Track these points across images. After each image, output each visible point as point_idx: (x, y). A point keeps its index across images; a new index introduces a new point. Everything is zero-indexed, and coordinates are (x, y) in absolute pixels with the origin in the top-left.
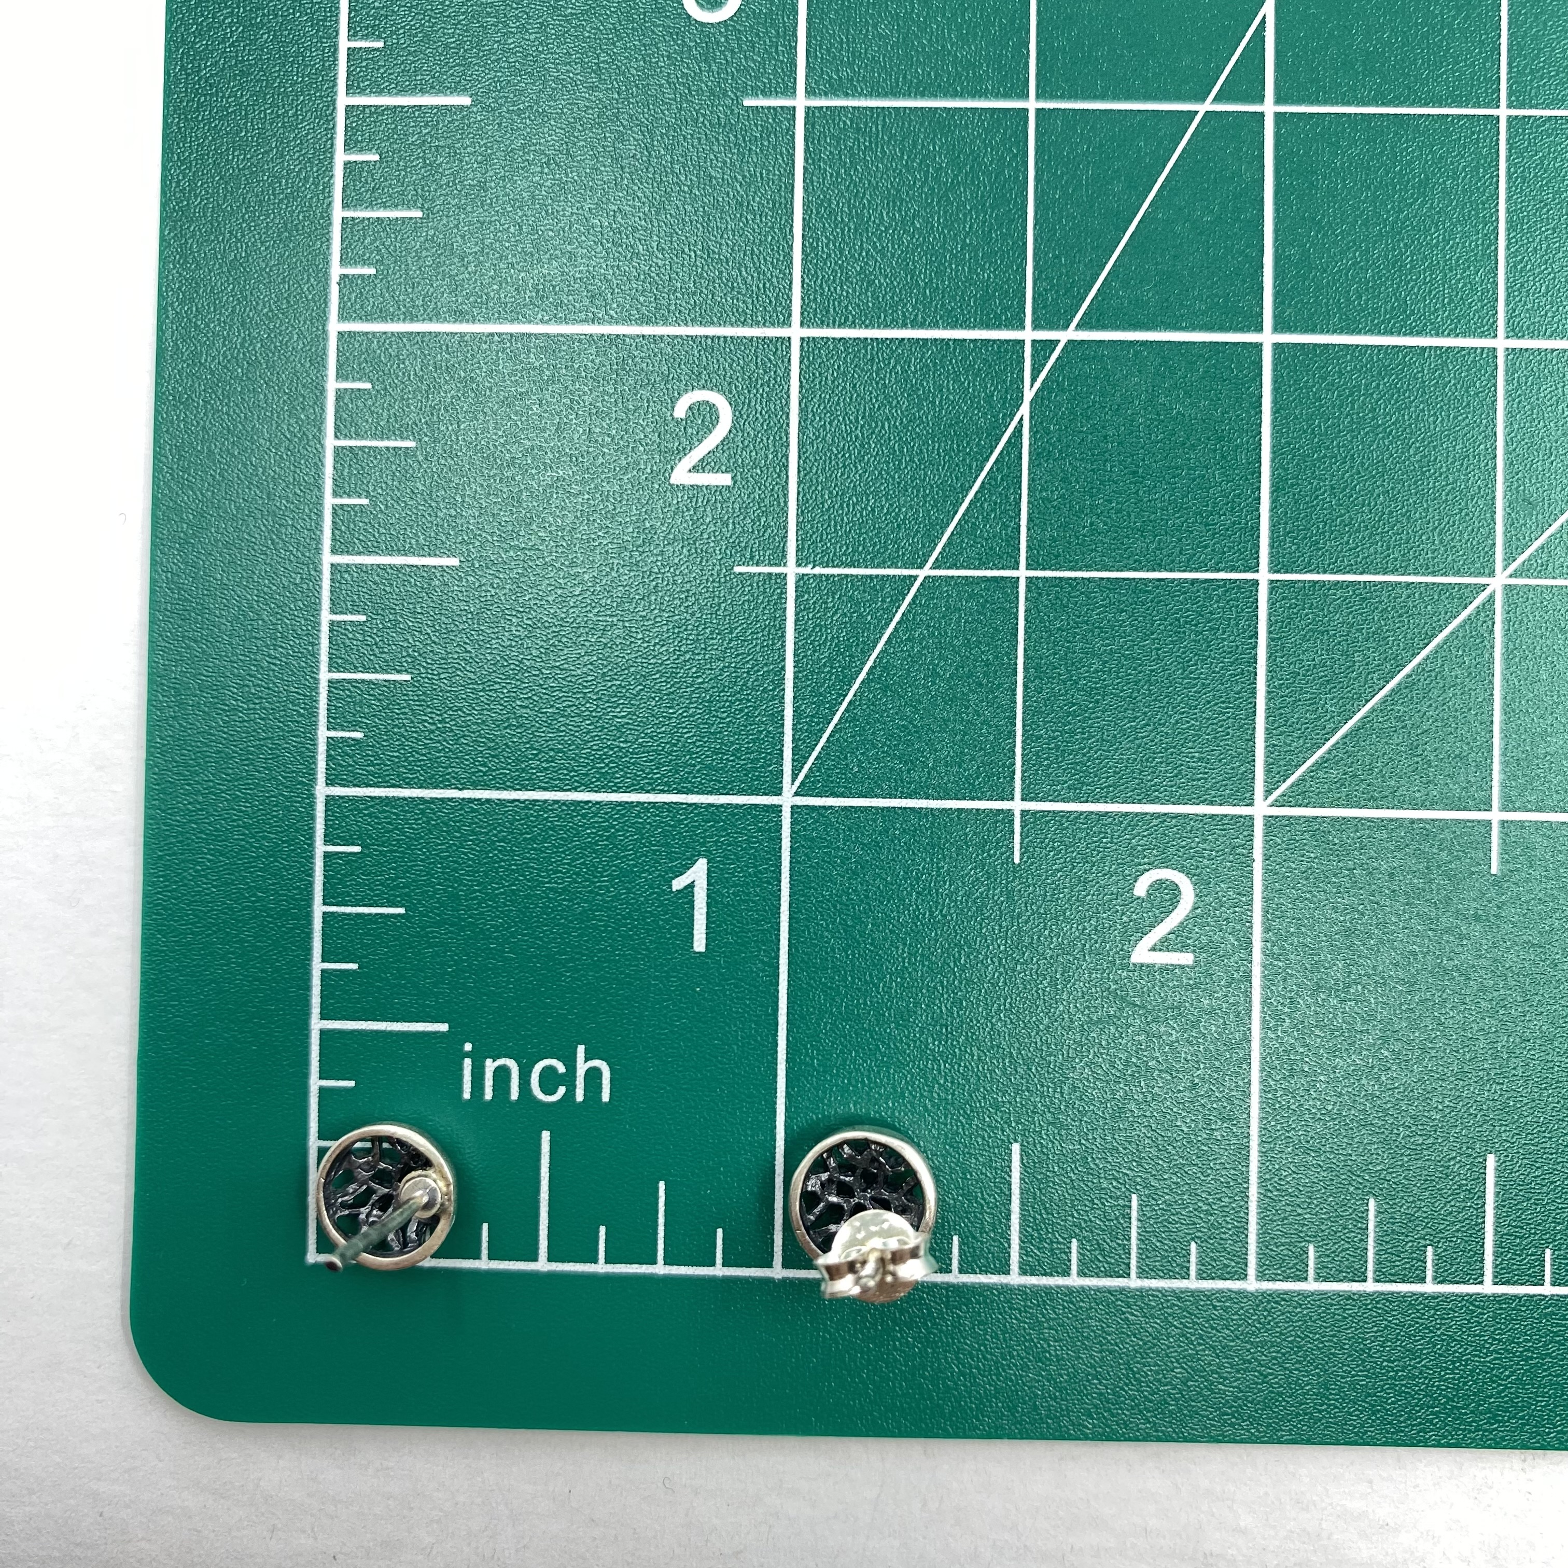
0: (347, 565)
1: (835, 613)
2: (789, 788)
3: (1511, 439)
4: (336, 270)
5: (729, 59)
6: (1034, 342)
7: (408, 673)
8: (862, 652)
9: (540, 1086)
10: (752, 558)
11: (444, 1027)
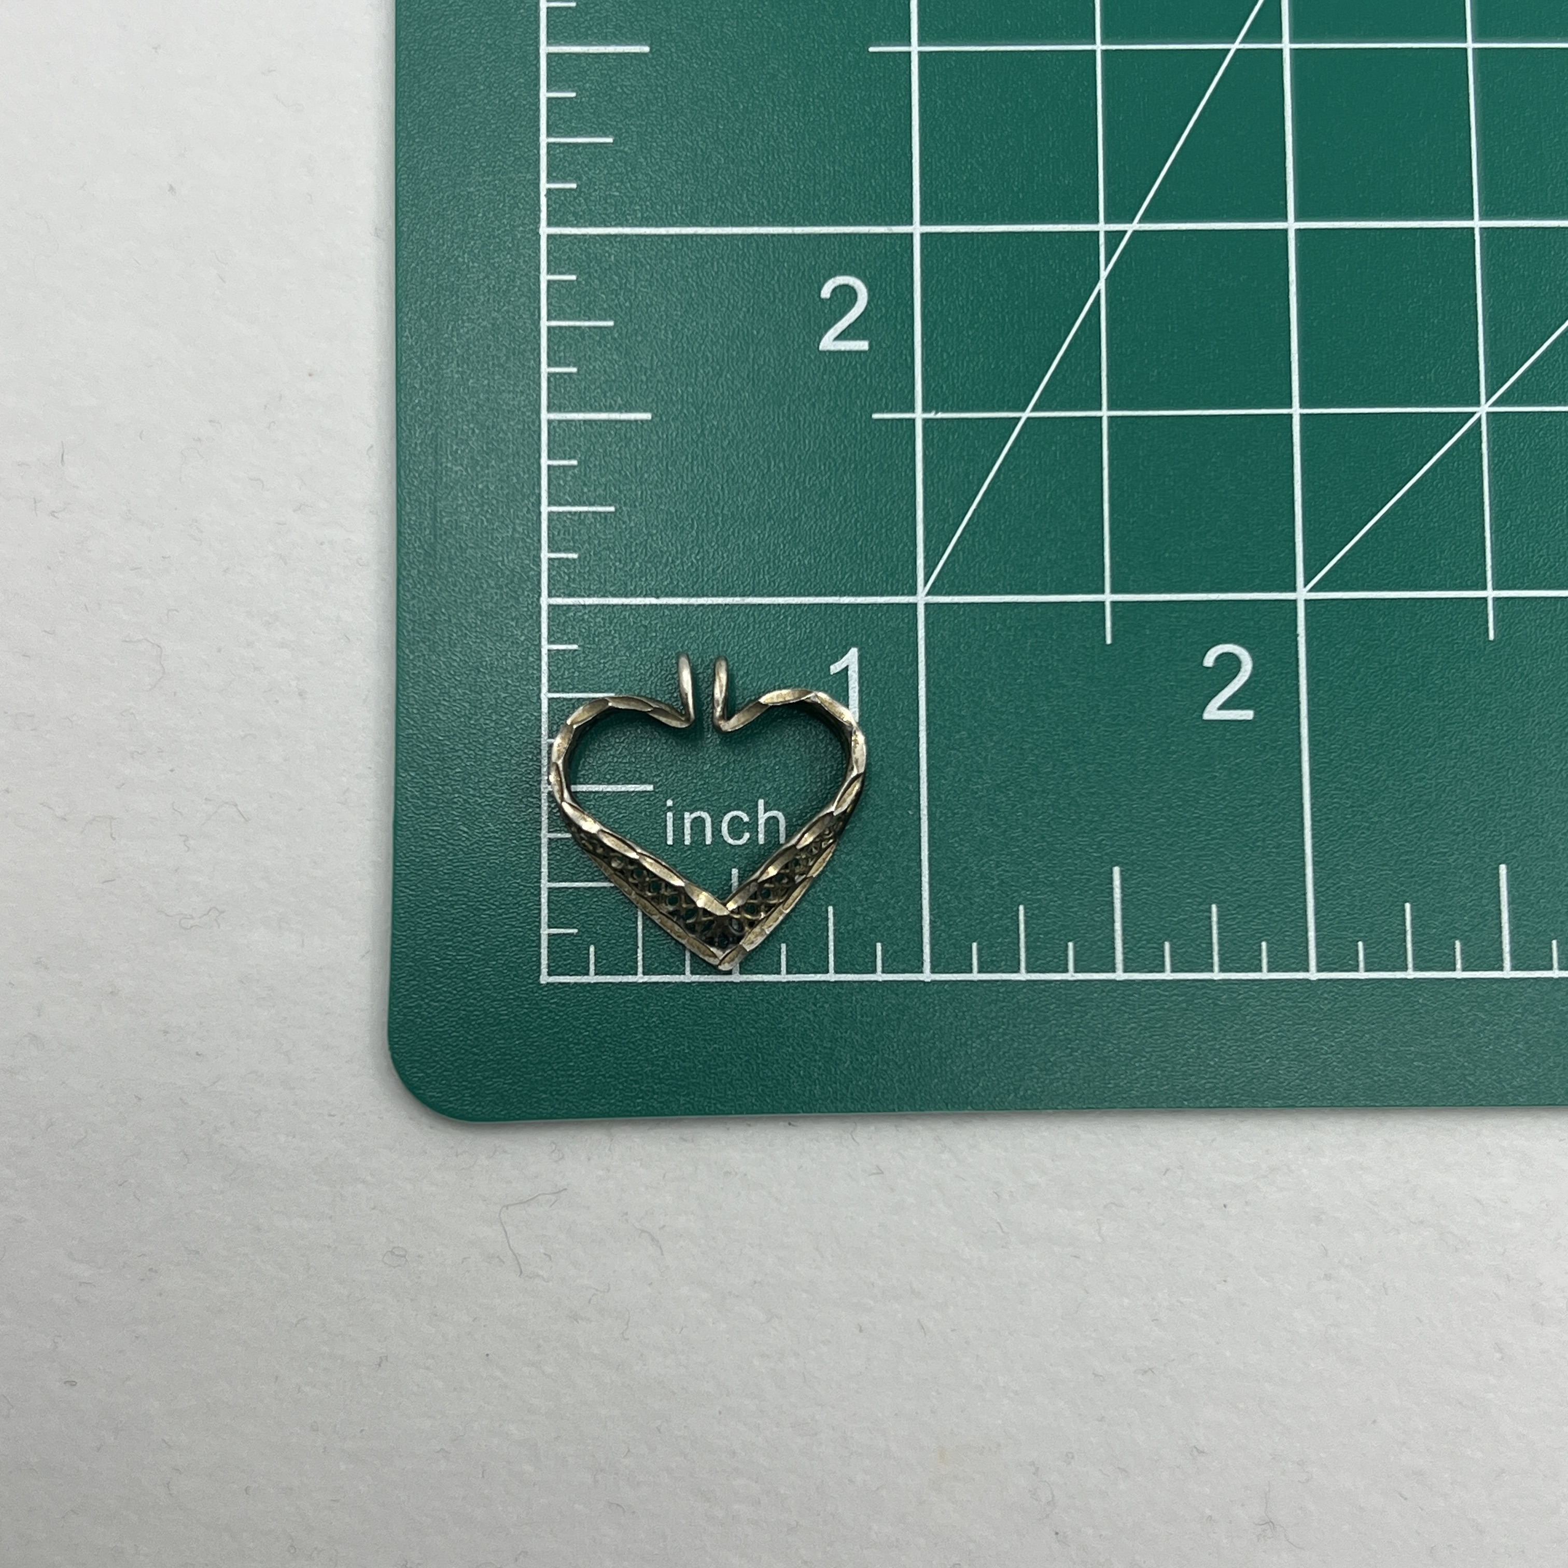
0: (560, 422)
1: (955, 448)
2: (922, 590)
3: (1490, 298)
4: (544, 186)
5: (856, 15)
6: (1107, 233)
7: (610, 505)
8: (978, 479)
9: (729, 833)
10: (887, 407)
11: (650, 788)
